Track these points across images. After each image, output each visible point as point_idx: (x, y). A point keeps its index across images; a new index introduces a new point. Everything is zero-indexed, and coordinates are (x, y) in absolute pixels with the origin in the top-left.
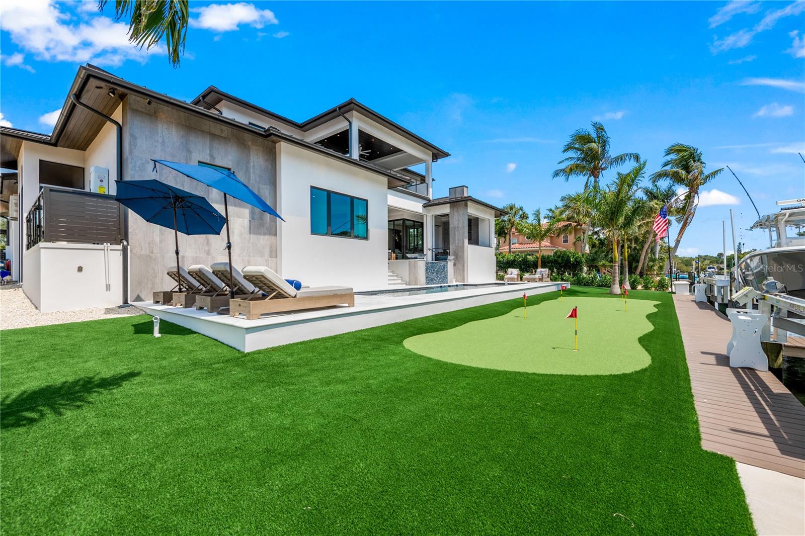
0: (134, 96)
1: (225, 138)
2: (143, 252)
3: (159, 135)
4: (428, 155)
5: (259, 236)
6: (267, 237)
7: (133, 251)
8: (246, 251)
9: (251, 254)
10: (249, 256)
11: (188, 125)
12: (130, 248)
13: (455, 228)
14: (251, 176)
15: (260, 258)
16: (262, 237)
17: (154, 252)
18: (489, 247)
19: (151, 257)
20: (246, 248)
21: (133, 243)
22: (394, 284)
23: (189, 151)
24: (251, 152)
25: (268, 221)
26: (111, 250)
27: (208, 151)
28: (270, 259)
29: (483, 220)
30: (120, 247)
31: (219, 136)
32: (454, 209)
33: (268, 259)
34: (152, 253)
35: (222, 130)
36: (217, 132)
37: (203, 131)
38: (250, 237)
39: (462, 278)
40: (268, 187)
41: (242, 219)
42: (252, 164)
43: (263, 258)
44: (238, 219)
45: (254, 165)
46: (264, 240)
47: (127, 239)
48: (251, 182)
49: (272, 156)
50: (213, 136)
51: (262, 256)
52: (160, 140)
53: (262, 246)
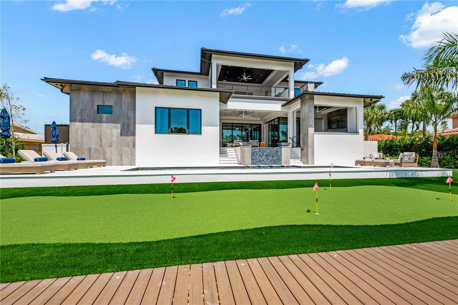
1: (110, 92)
2: (74, 147)
3: (81, 97)
4: (289, 66)
5: (126, 137)
6: (131, 137)
7: (71, 146)
8: (120, 145)
9: (123, 146)
10: (121, 147)
11: (92, 90)
13: (303, 119)
14: (123, 107)
15: (127, 148)
16: (128, 137)
17: (79, 146)
18: (356, 133)
20: (120, 143)
21: (71, 143)
23: (93, 102)
24: (123, 96)
25: (132, 129)
26: (62, 146)
27: (102, 100)
28: (133, 148)
29: (351, 108)
30: (66, 145)
31: (107, 92)
32: (302, 104)
33: (132, 148)
34: (78, 147)
35: (108, 89)
36: (106, 90)
37: (99, 91)
38: (122, 138)
39: (307, 161)
40: (132, 111)
41: (118, 129)
42: (123, 102)
43: (129, 148)
44: (116, 129)
45: (124, 102)
46: (129, 139)
47: (69, 141)
48: (123, 110)
49: (134, 94)
50: (104, 92)
51: (128, 147)
52: (81, 99)
53: (128, 141)
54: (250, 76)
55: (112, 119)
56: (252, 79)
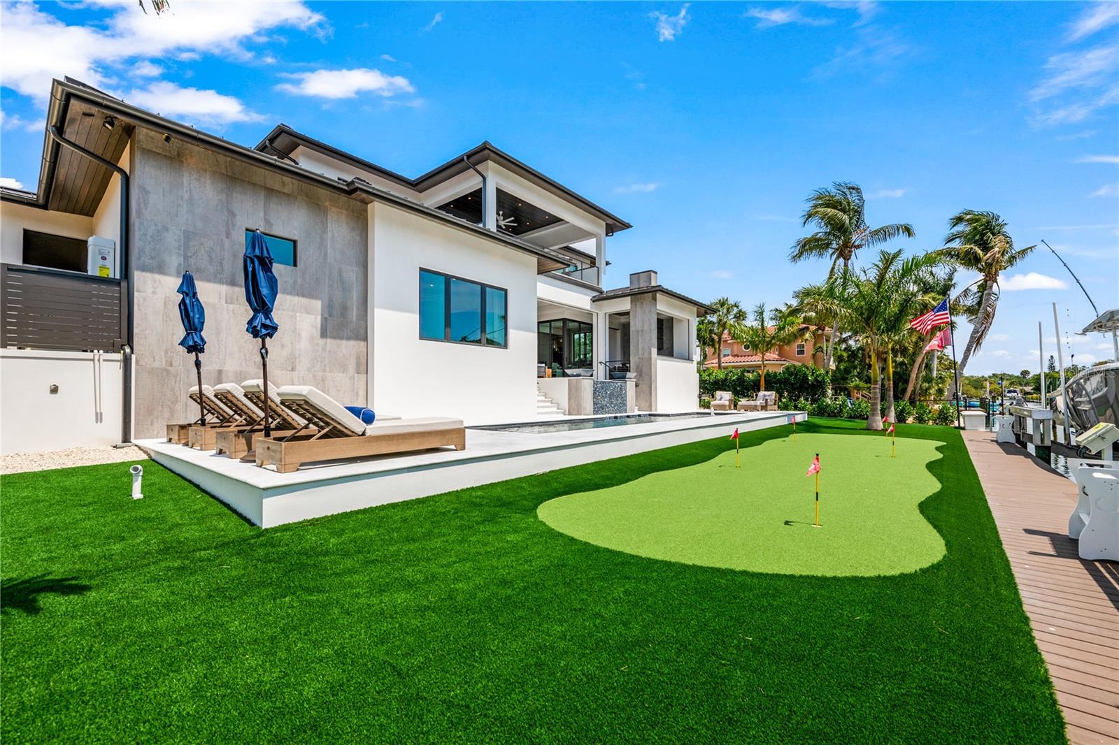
0: (145, 130)
1: (288, 195)
2: (156, 364)
3: (185, 189)
4: (599, 225)
5: (339, 341)
6: (352, 343)
7: (142, 362)
8: (319, 363)
9: (328, 369)
10: (324, 371)
11: (229, 174)
12: (136, 358)
13: (638, 331)
14: (329, 251)
15: (341, 374)
16: (344, 342)
17: (174, 363)
18: (689, 359)
19: (168, 372)
20: (319, 359)
21: (140, 350)
22: (546, 413)
23: (232, 214)
24: (329, 217)
25: (354, 319)
26: (104, 360)
27: (262, 215)
28: (356, 375)
29: (680, 321)
30: (119, 356)
31: (280, 192)
32: (636, 304)
33: (354, 376)
34: (171, 365)
35: (283, 182)
36: (277, 187)
37: (254, 185)
38: (326, 343)
39: (647, 404)
40: (355, 268)
41: (313, 316)
42: (330, 235)
43: (345, 375)
44: (307, 315)
45: (333, 237)
46: (348, 348)
47: (130, 342)
48: (328, 261)
49: (361, 222)
50: (270, 192)
51: (343, 372)
52: (186, 196)
53: (344, 356)
54: (513, 218)
55: (295, 281)
56: (516, 225)
